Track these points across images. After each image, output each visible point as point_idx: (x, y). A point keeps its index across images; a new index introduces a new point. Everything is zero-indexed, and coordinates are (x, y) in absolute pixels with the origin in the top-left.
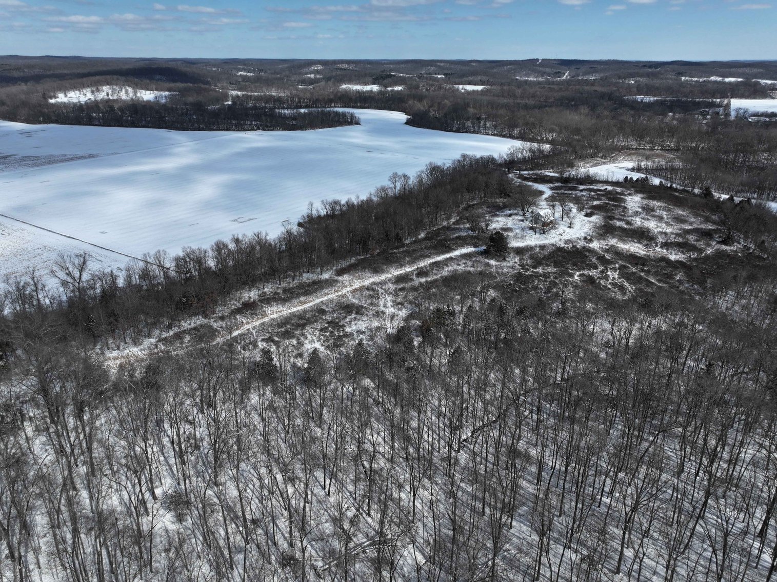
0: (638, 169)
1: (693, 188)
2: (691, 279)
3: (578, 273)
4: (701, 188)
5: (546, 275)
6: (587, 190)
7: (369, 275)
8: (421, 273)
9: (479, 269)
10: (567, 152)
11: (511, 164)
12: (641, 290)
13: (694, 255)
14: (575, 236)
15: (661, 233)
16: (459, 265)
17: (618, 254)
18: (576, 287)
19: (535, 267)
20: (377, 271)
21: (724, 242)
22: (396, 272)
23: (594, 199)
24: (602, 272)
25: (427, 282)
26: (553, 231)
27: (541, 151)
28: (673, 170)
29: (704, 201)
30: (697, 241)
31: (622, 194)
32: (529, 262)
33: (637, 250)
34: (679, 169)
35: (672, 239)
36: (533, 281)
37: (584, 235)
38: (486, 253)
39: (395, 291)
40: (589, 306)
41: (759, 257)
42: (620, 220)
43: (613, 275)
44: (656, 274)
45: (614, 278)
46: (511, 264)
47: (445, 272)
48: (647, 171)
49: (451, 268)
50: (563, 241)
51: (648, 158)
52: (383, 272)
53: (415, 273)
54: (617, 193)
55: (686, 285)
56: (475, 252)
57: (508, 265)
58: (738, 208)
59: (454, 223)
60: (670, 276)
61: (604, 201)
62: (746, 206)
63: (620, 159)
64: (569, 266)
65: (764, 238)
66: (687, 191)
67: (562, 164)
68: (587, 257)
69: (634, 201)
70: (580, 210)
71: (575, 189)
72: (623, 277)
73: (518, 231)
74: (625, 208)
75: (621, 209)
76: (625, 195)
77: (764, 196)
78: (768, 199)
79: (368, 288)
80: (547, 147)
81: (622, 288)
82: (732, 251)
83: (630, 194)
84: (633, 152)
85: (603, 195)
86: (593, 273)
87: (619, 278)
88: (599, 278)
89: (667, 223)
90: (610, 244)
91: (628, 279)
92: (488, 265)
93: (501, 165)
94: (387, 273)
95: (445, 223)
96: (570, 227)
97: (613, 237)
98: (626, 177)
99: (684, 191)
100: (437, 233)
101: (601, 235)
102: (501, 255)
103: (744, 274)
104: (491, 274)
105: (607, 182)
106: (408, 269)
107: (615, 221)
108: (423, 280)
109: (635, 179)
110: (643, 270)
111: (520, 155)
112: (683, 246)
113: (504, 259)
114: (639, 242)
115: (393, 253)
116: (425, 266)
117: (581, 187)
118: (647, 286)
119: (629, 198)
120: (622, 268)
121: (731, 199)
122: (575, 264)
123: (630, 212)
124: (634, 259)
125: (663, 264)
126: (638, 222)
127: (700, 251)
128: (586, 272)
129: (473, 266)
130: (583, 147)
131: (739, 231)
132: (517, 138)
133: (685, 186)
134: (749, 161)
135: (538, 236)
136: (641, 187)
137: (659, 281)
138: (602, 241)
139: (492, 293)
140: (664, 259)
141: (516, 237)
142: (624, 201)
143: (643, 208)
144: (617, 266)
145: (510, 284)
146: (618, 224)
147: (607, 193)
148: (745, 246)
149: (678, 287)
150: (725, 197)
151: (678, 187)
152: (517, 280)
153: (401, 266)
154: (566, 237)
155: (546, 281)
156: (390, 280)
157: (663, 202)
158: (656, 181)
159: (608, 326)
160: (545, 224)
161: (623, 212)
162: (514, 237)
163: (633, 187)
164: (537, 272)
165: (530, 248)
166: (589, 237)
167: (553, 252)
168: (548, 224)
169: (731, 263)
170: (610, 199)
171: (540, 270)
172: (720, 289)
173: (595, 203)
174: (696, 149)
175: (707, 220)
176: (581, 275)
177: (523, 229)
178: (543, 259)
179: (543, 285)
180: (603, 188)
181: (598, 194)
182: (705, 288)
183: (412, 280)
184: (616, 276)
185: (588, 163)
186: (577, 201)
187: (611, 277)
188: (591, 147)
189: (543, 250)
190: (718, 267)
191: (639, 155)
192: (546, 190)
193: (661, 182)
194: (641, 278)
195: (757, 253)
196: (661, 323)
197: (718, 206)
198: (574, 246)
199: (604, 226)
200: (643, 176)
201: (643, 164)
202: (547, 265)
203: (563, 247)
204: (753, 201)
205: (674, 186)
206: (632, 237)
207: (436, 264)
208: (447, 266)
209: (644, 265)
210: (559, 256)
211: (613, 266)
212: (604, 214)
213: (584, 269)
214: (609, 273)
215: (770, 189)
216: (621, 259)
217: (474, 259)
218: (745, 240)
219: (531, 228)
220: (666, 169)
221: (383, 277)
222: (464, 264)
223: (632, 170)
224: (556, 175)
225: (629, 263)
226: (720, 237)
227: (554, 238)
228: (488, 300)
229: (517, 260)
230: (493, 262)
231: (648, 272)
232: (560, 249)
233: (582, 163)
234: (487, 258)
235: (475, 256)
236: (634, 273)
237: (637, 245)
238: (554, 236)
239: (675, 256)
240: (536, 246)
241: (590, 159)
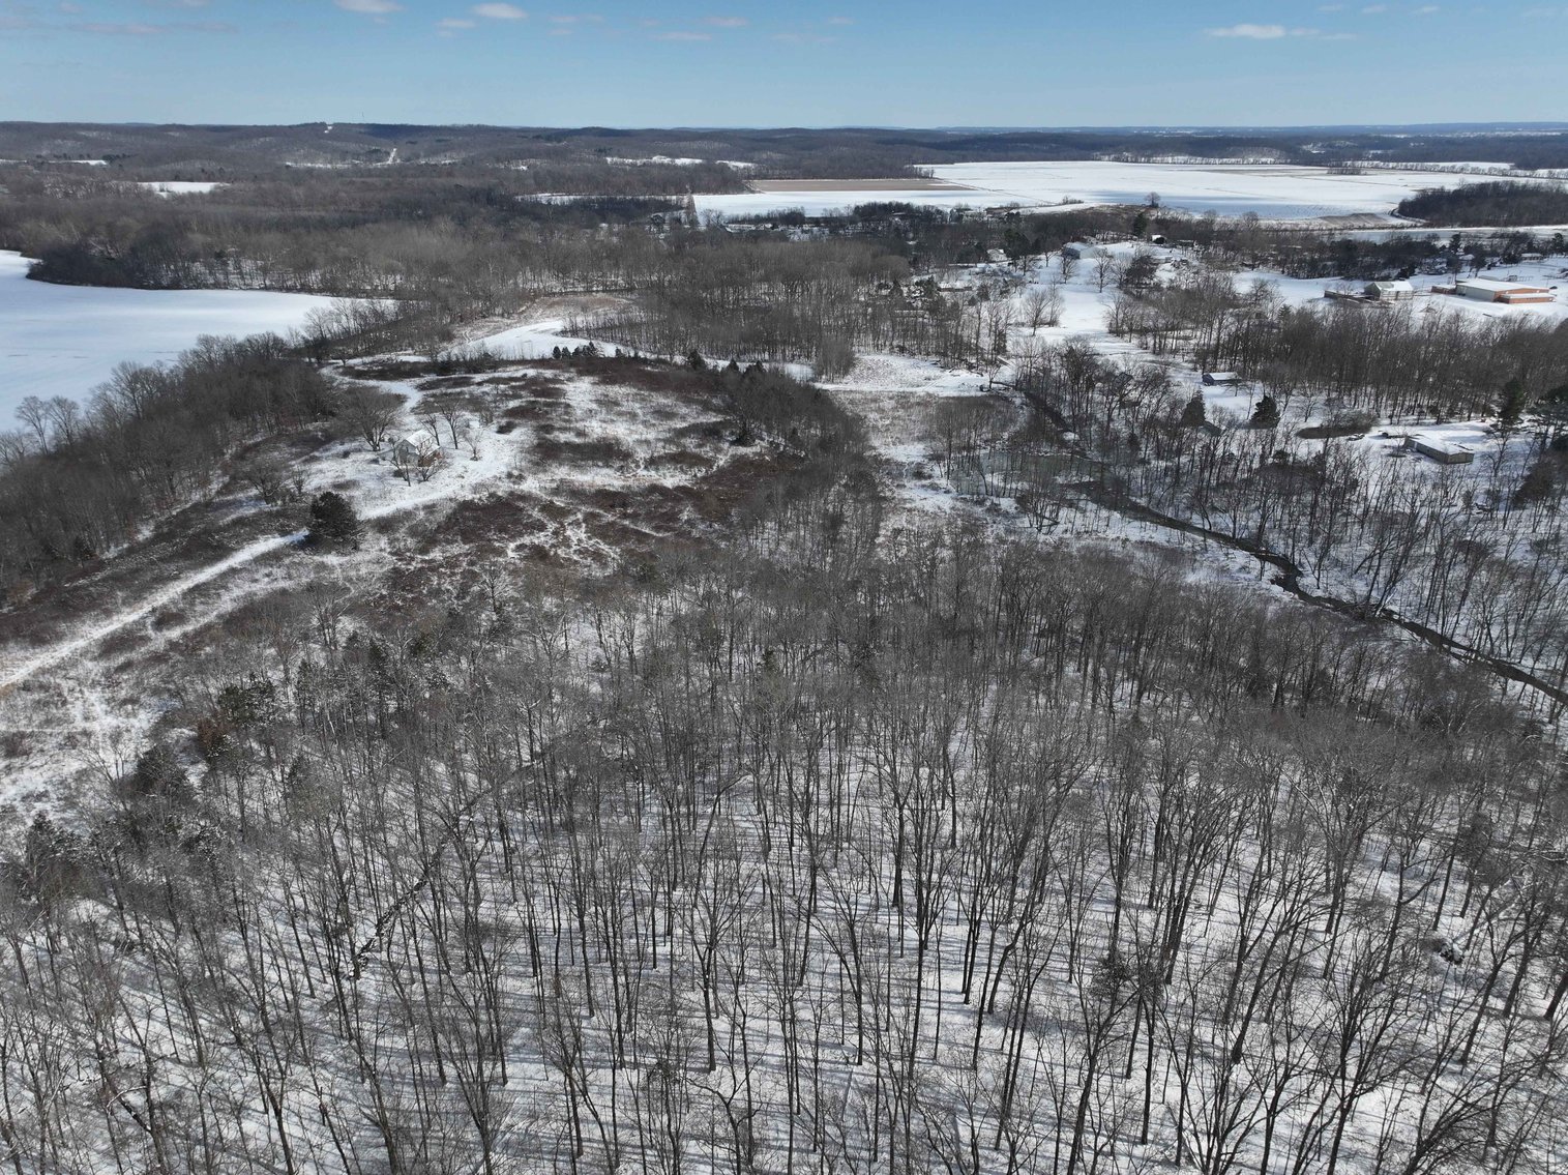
0: (574, 332)
1: (672, 355)
2: (707, 515)
3: (512, 545)
4: (684, 354)
5: (451, 563)
6: (490, 381)
7: (21, 654)
8: (165, 618)
9: (304, 580)
10: (432, 312)
11: (320, 347)
12: (631, 552)
13: (701, 472)
14: (489, 475)
15: (640, 442)
16: (256, 581)
17: (577, 494)
18: (515, 572)
19: (424, 551)
20: (40, 639)
21: (741, 441)
22: (97, 631)
23: (507, 397)
24: (556, 533)
25: (185, 635)
26: (444, 473)
27: (376, 313)
28: (632, 326)
29: (693, 375)
30: (700, 446)
31: (555, 380)
32: (411, 542)
33: (607, 481)
34: (642, 324)
35: (661, 450)
36: (429, 579)
37: (505, 470)
38: (311, 544)
39: (107, 674)
40: (549, 603)
41: (795, 457)
42: (563, 429)
43: (577, 535)
44: (650, 518)
45: (580, 540)
46: (374, 554)
47: (227, 603)
48: (590, 332)
49: (237, 592)
50: (467, 488)
51: (585, 309)
52: (60, 637)
53: (149, 621)
54: (547, 380)
55: (702, 527)
56: (286, 546)
57: (367, 557)
58: (747, 381)
59: (219, 493)
60: (673, 517)
61: (527, 398)
62: (758, 374)
63: (536, 315)
64: (491, 535)
65: (794, 424)
66: (664, 362)
67: (429, 336)
68: (521, 510)
69: (580, 391)
70: (487, 421)
71: (466, 382)
72: (595, 535)
73: (371, 485)
74: (568, 406)
75: (561, 410)
76: (562, 382)
77: (779, 356)
78: (784, 360)
79: (26, 687)
80: (388, 305)
81: (598, 556)
82: (755, 454)
83: (570, 380)
84: (556, 299)
85: (522, 388)
86: (540, 539)
87: (590, 538)
88: (553, 546)
89: (644, 423)
90: (557, 477)
91: (604, 537)
92: (322, 567)
93: (297, 352)
94: (72, 639)
95: (196, 497)
96: (475, 459)
97: (560, 465)
98: (556, 349)
99: (659, 361)
100: (183, 520)
101: (537, 464)
102: (346, 542)
103: (781, 489)
104: (334, 584)
105: (523, 362)
106: (126, 618)
107: (557, 433)
108: (175, 633)
109: (572, 350)
110: (625, 516)
111: (335, 327)
112: (680, 459)
113: (356, 548)
114: (608, 466)
115: (76, 589)
116: (173, 602)
117: (478, 378)
118: (640, 542)
119: (569, 387)
120: (590, 518)
121: (733, 366)
122: (502, 529)
123: (579, 412)
124: (605, 498)
125: (656, 497)
126: (596, 429)
127: (709, 463)
128: (526, 540)
129: (290, 577)
130: (462, 298)
131: (756, 418)
132: (320, 291)
133: (659, 353)
134: (744, 299)
135: (414, 486)
136: (585, 363)
137: (657, 529)
138: (541, 476)
139: (347, 625)
140: (655, 489)
141: (369, 497)
142: (562, 393)
143: (598, 402)
144: (580, 516)
145: (382, 597)
146: (563, 437)
147: (529, 384)
148: (771, 443)
149: (690, 533)
150: (723, 364)
151: (648, 355)
152: (394, 586)
153: (108, 613)
154: (473, 479)
155: (453, 574)
156: (84, 653)
157: (630, 386)
158: (609, 350)
159: (590, 632)
160: (423, 461)
161: (567, 413)
162: (365, 499)
163: (572, 365)
164: (432, 561)
165: (408, 515)
166: (516, 473)
167: (454, 513)
168: (430, 461)
169: (758, 476)
170: (537, 394)
171: (436, 554)
172: (750, 524)
173: (512, 404)
174: (659, 285)
175: (707, 407)
176: (520, 548)
177: (381, 478)
178: (437, 531)
179: (451, 583)
180: (519, 374)
181: (513, 388)
182: (730, 525)
183: (145, 639)
184: (583, 536)
185: (479, 328)
186: (476, 404)
187: (574, 539)
188: (477, 298)
189: (432, 513)
190: (742, 487)
191: (568, 304)
192: (409, 391)
193: (618, 351)
194: (625, 529)
195: (791, 451)
196: (678, 602)
197: (716, 382)
198: (492, 495)
199: (539, 445)
200: (586, 343)
201: (580, 321)
202: (449, 542)
203: (472, 501)
204: (766, 366)
205: (641, 354)
206: (593, 459)
207: (200, 590)
208: (226, 588)
209: (624, 505)
210: (468, 519)
211: (572, 518)
212: (534, 423)
213: (521, 535)
214: (569, 533)
215: (784, 343)
216: (584, 503)
217: (287, 561)
218: (770, 433)
219: (398, 474)
220: (621, 326)
221: (64, 650)
222: (267, 575)
223: (564, 333)
224: (423, 359)
225: (600, 507)
226: (732, 433)
227: (448, 487)
228: (342, 640)
229: (384, 542)
230: (332, 559)
231: (634, 517)
232: (466, 506)
233: (467, 331)
234: (316, 552)
235: (288, 555)
236: (612, 524)
237: (606, 471)
238: (448, 481)
239: (671, 479)
240: (417, 509)
241: (481, 322)
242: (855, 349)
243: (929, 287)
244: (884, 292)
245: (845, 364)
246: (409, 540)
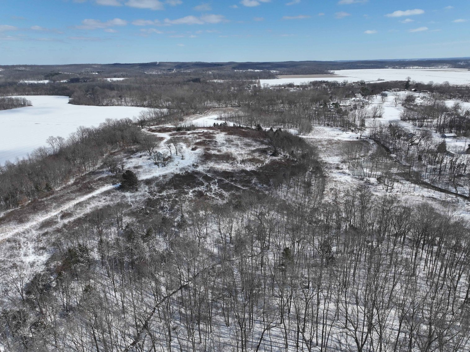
0: (221, 119)
1: (251, 126)
2: (261, 181)
3: (191, 191)
4: (255, 126)
5: (169, 197)
6: (192, 133)
7: (14, 226)
8: (65, 215)
9: (116, 202)
10: (177, 113)
11: (142, 123)
12: (233, 194)
13: (260, 165)
14: (186, 165)
15: (239, 154)
16: (100, 201)
17: (216, 172)
18: (191, 201)
19: (160, 192)
20: (21, 221)
21: (275, 154)
22: (41, 218)
23: (196, 138)
24: (207, 186)
25: (69, 222)
26: (171, 164)
27: (162, 113)
28: (239, 117)
29: (258, 132)
30: (260, 156)
31: (213, 133)
32: (156, 189)
33: (227, 168)
34: (242, 116)
35: (246, 157)
36: (160, 203)
37: (192, 163)
38: (122, 188)
39: (38, 237)
40: (202, 213)
41: (293, 161)
42: (213, 149)
43: (214, 187)
44: (241, 182)
45: (215, 190)
46: (143, 192)
47: (88, 210)
48: (226, 119)
49: (93, 205)
50: (178, 169)
51: (225, 112)
52: (28, 220)
53: (60, 216)
54: (210, 133)
55: (259, 186)
56: (114, 189)
57: (140, 194)
58: (276, 134)
59: (98, 168)
60: (249, 182)
61: (203, 139)
62: (279, 132)
63: (209, 114)
64: (185, 187)
65: (292, 149)
66: (249, 128)
67: (176, 119)
68: (196, 178)
69: (220, 137)
70: (188, 146)
71: (184, 133)
72: (221, 188)
73: (146, 167)
74: (216, 142)
75: (213, 143)
76: (215, 134)
77: (286, 126)
78: (288, 128)
79: (9, 241)
80: (165, 110)
81: (221, 196)
82: (279, 159)
83: (218, 133)
84: (216, 109)
85: (202, 136)
86: (202, 188)
87: (219, 189)
88: (206, 191)
89: (241, 148)
90: (210, 166)
91: (224, 189)
92: (124, 197)
93: (136, 124)
94: (32, 222)
95: (91, 169)
96: (182, 159)
97: (211, 162)
98: (215, 124)
99: (247, 128)
100: (83, 178)
101: (203, 161)
102: (133, 189)
103: (289, 173)
104: (127, 203)
105: (204, 128)
106: (53, 213)
107: (211, 151)
108: (66, 221)
109: (219, 124)
110: (232, 181)
111: (148, 116)
112: (252, 161)
113: (137, 190)
114: (227, 162)
115: (41, 201)
116: (69, 208)
117: (189, 132)
118: (237, 191)
119: (217, 136)
120: (220, 181)
121: (271, 129)
122: (188, 185)
123: (219, 144)
124: (226, 174)
125: (244, 174)
126: (224, 150)
127: (262, 162)
128: (196, 189)
129: (112, 200)
130: (187, 109)
131: (279, 147)
132: (147, 106)
133: (247, 125)
134: (275, 109)
135: (161, 168)
136: (223, 128)
137: (243, 186)
138: (204, 165)
139: (127, 220)
140: (243, 171)
141: (145, 172)
142: (215, 137)
143: (226, 140)
144: (216, 180)
145: (143, 209)
146: (213, 152)
147: (204, 134)
148: (284, 156)
149: (255, 188)
150: (268, 129)
151: (244, 126)
152: (148, 205)
153: (47, 212)
154: (180, 166)
155: (169, 201)
156: (34, 227)
157: (237, 135)
158: (231, 124)
159: (215, 227)
160: (165, 160)
161: (215, 144)
162: (143, 172)
163: (219, 129)
164: (163, 196)
165: (156, 178)
166: (195, 164)
167: (172, 178)
168: (167, 159)
169: (280, 167)
170: (206, 138)
171: (164, 193)
172: (278, 185)
173: (198, 141)
174: (248, 105)
175: (262, 143)
176: (194, 192)
177: (150, 165)
178: (166, 185)
179: (168, 205)
180: (201, 131)
181: (199, 135)
182: (270, 185)
183: (56, 223)
184: (217, 188)
185: (192, 117)
186: (186, 141)
187: (214, 189)
188: (192, 108)
189: (165, 178)
190: (274, 171)
191: (220, 110)
192: (167, 136)
193: (234, 124)
194: (232, 186)
195: (291, 159)
196: (250, 215)
197: (265, 134)
198: (186, 172)
199: (205, 155)
200: (224, 122)
201: (223, 115)
202: (169, 189)
203: (179, 174)
204: (282, 130)
205: (241, 126)
206: (223, 160)
207: (80, 204)
208: (89, 203)
209: (232, 177)
210: (177, 180)
211: (214, 181)
212: (204, 147)
213: (195, 187)
214: (212, 186)
215: (289, 122)
216: (218, 176)
217: (112, 194)
218: (284, 152)
219: (156, 164)
220: (236, 117)
221: (27, 226)
222: (105, 199)
223: (218, 119)
224: (173, 126)
225: (224, 178)
226: (271, 152)
227: (171, 169)
228: (124, 226)
229: (147, 188)
230: (128, 194)
231: (235, 181)
232: (177, 176)
233: (188, 118)
234: (123, 191)
235: (113, 192)
236: (227, 184)
237: (226, 164)
238: (172, 166)
239: (249, 167)
240: (160, 176)
241: (193, 115)
242: (312, 125)
243: (336, 105)
244: (322, 107)
245: (309, 129)
246: (156, 188)
